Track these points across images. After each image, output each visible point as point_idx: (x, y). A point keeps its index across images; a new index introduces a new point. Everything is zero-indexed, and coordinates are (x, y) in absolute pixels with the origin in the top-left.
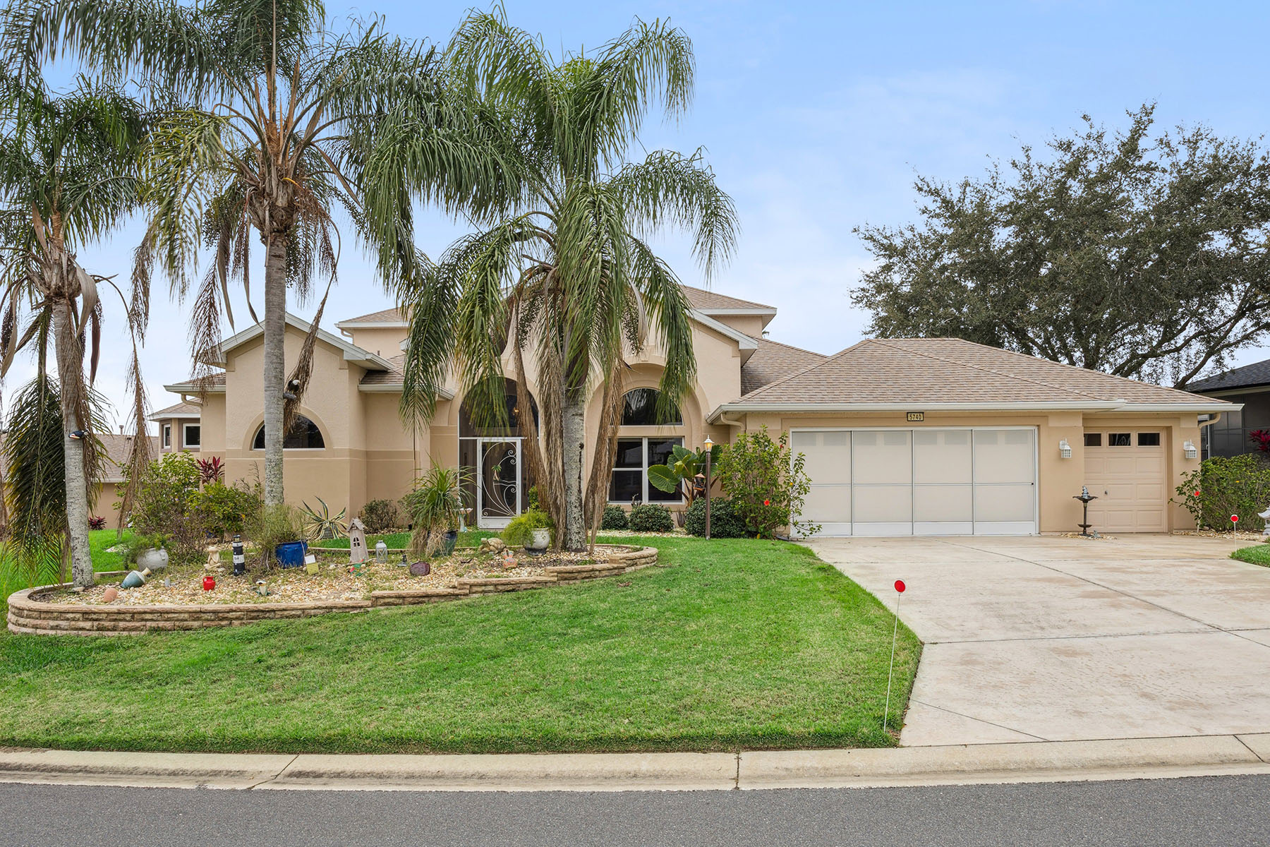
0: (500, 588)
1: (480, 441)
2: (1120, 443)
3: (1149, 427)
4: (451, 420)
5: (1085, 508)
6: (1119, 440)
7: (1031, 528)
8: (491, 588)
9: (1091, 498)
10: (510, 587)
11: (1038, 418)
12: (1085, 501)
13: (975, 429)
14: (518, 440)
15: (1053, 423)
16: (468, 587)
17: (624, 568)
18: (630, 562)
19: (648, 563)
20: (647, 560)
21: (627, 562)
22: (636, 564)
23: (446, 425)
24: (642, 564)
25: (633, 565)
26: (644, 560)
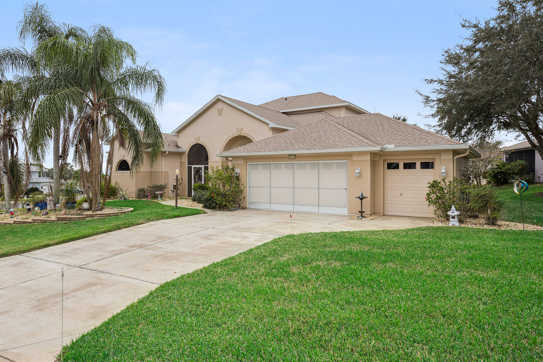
0: (42, 221)
1: (193, 166)
2: (410, 168)
3: (427, 159)
4: (185, 159)
5: (362, 203)
6: (409, 166)
7: (344, 211)
8: (39, 221)
9: (364, 198)
10: (44, 221)
11: (348, 155)
12: (361, 199)
13: (319, 162)
14: (203, 166)
15: (355, 158)
16: (34, 220)
17: (85, 218)
18: (89, 216)
19: (102, 216)
20: (102, 215)
21: (88, 216)
22: (93, 216)
23: (184, 161)
24: (97, 217)
25: (91, 217)
26: (100, 215)
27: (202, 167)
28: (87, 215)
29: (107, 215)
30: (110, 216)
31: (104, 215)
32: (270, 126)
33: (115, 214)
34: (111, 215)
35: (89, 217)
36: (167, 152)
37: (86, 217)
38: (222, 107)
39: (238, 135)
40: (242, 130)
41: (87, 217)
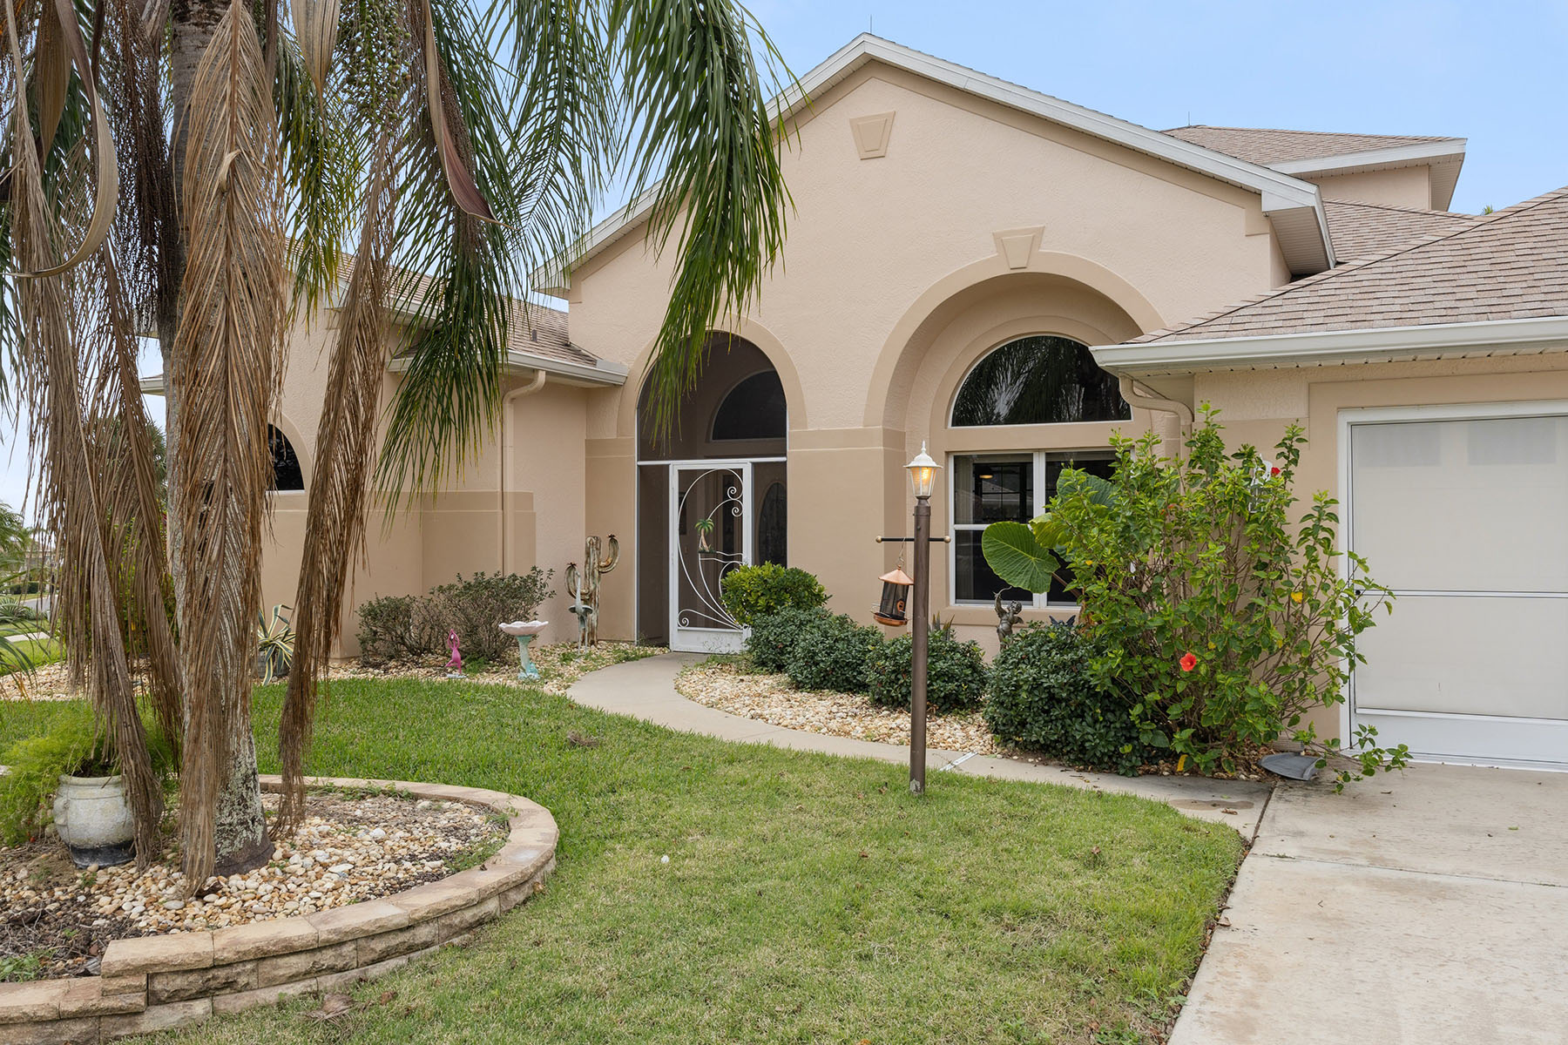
1: (675, 467)
4: (622, 423)
14: (745, 464)
17: (132, 1014)
18: (179, 982)
19: (332, 970)
20: (327, 958)
21: (158, 985)
22: (229, 985)
23: (615, 437)
24: (272, 982)
25: (202, 994)
26: (300, 963)
27: (740, 471)
28: (150, 977)
29: (379, 945)
30: (411, 948)
31: (348, 949)
32: (1269, 204)
33: (456, 920)
34: (423, 933)
35: (175, 997)
36: (542, 377)
37: (139, 1000)
38: (892, 111)
39: (1007, 271)
40: (1037, 236)
41: (153, 999)
